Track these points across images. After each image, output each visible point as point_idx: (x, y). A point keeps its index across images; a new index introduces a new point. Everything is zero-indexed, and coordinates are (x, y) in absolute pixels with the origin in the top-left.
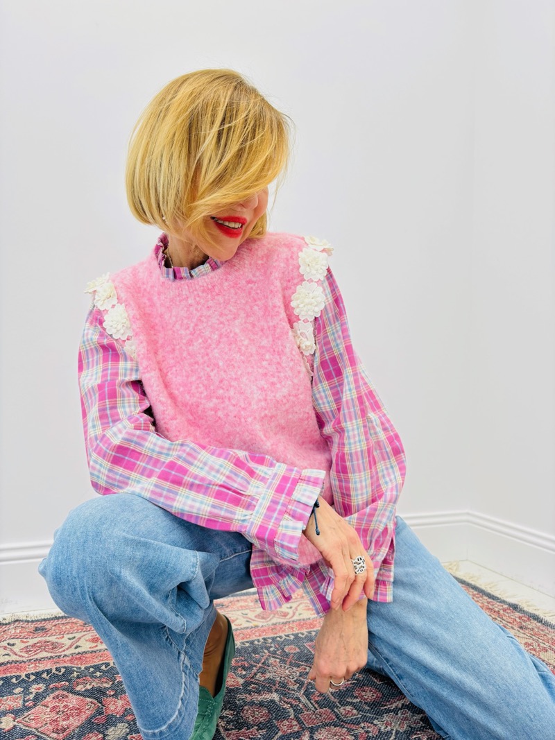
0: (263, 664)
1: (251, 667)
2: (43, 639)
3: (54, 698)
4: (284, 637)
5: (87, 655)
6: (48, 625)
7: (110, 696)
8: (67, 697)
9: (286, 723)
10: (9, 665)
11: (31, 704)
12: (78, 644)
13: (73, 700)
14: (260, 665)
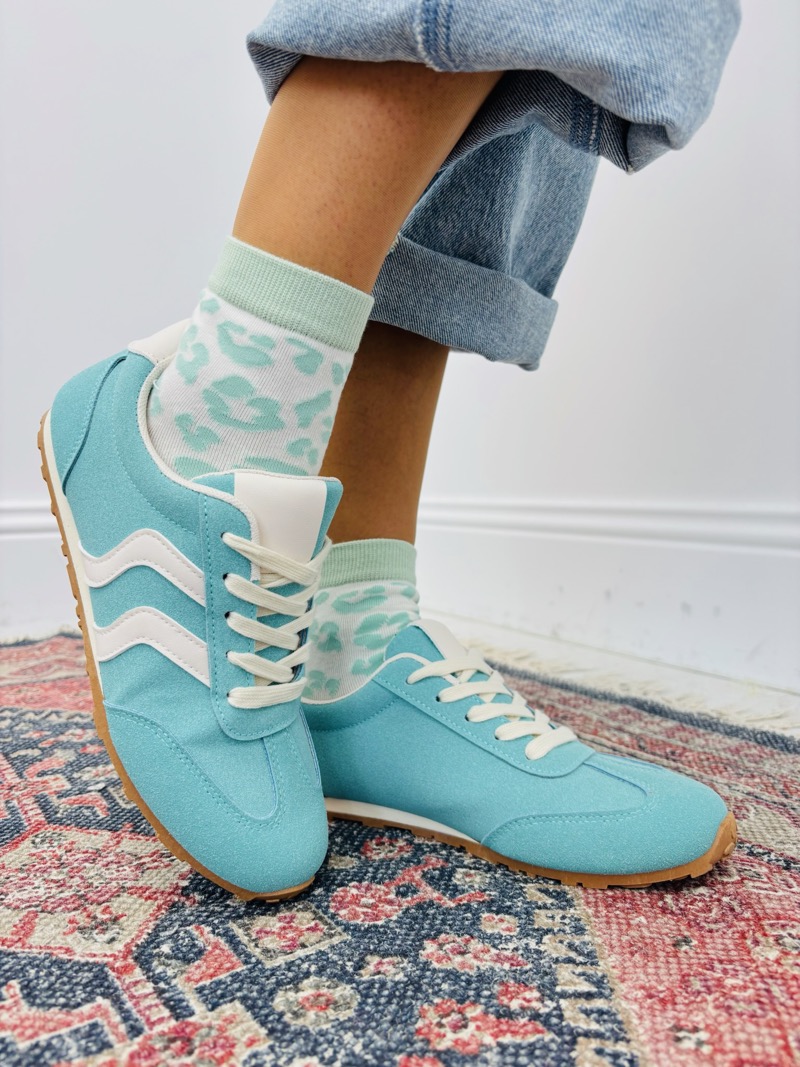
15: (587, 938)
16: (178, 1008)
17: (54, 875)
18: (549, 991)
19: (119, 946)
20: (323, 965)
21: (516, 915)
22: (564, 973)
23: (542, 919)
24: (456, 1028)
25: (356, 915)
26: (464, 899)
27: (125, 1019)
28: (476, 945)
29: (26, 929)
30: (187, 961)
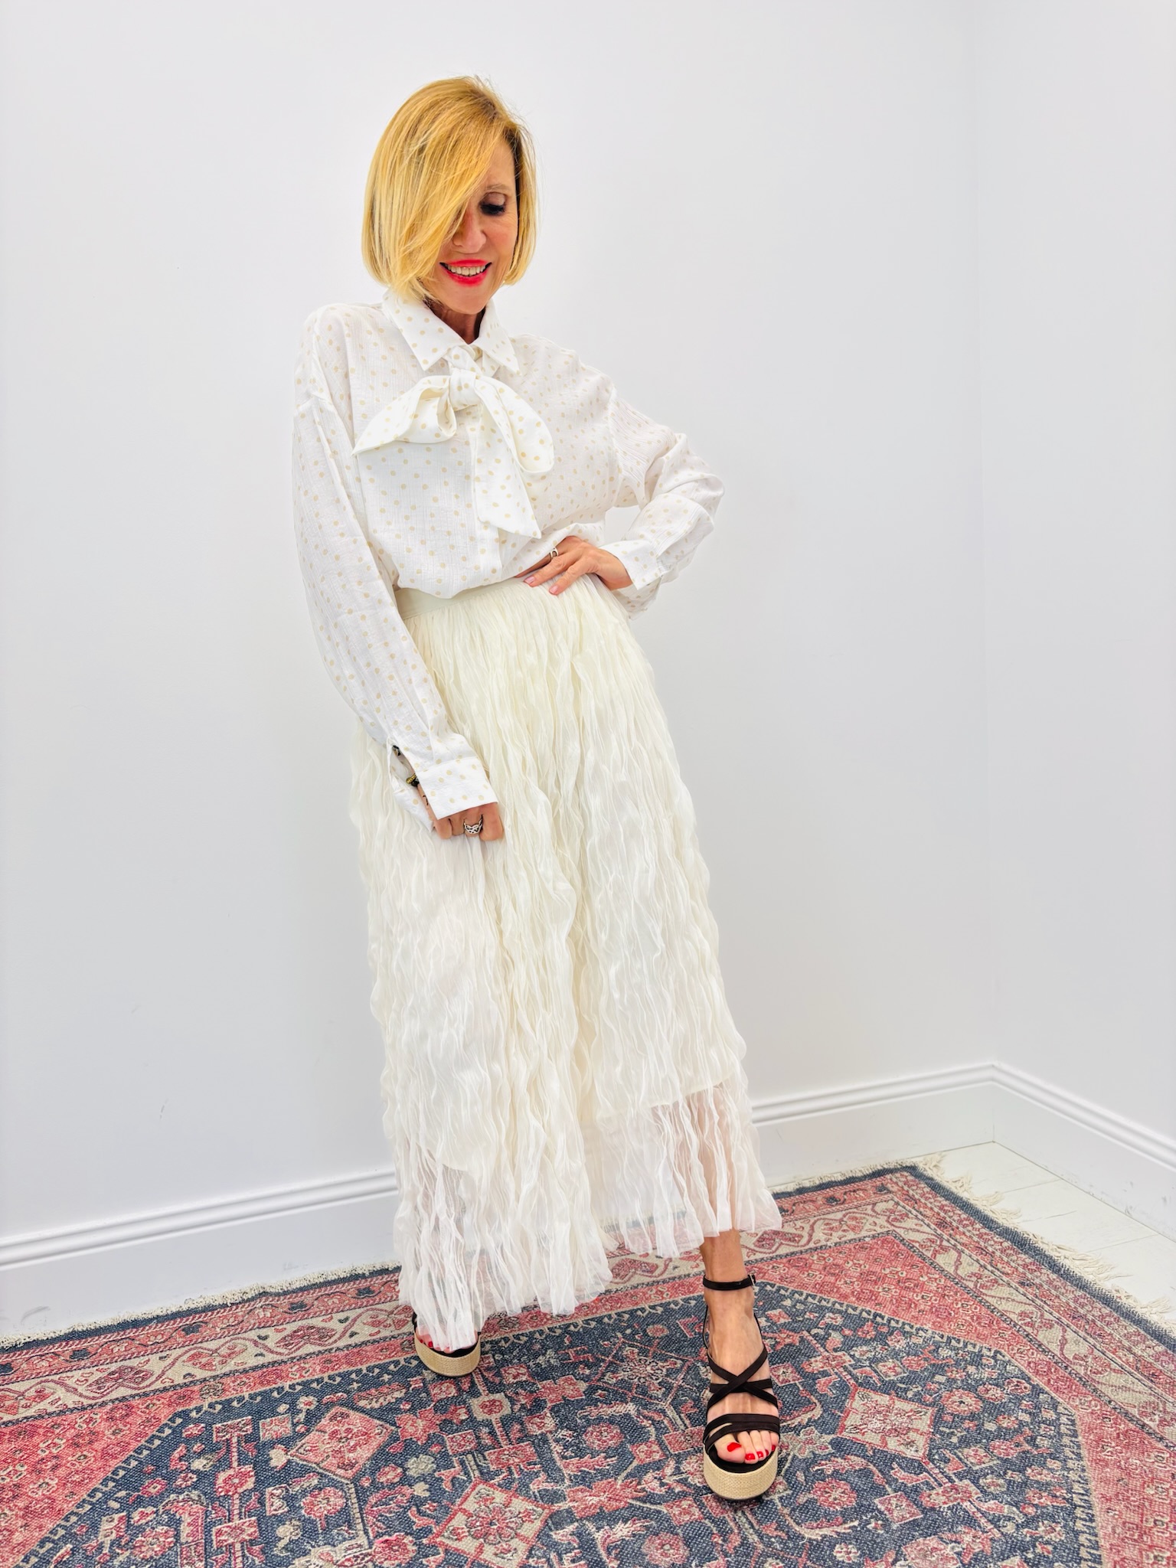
0: (614, 1357)
1: (598, 1362)
2: (304, 1323)
3: (331, 1420)
4: (648, 1310)
5: (369, 1348)
6: (307, 1299)
7: (406, 1411)
8: (348, 1416)
9: (644, 1447)
10: (265, 1370)
11: (303, 1430)
12: (353, 1329)
13: (356, 1420)
14: (610, 1358)
15: (1086, 1474)
16: (950, 1480)
18: (1070, 1491)
19: (921, 1454)
20: (993, 1472)
21: (1060, 1461)
22: (1077, 1488)
23: (1070, 1464)
24: (1039, 1499)
26: (1040, 1450)
27: (936, 1481)
28: (1045, 1472)
29: (884, 1442)
30: (946, 1462)
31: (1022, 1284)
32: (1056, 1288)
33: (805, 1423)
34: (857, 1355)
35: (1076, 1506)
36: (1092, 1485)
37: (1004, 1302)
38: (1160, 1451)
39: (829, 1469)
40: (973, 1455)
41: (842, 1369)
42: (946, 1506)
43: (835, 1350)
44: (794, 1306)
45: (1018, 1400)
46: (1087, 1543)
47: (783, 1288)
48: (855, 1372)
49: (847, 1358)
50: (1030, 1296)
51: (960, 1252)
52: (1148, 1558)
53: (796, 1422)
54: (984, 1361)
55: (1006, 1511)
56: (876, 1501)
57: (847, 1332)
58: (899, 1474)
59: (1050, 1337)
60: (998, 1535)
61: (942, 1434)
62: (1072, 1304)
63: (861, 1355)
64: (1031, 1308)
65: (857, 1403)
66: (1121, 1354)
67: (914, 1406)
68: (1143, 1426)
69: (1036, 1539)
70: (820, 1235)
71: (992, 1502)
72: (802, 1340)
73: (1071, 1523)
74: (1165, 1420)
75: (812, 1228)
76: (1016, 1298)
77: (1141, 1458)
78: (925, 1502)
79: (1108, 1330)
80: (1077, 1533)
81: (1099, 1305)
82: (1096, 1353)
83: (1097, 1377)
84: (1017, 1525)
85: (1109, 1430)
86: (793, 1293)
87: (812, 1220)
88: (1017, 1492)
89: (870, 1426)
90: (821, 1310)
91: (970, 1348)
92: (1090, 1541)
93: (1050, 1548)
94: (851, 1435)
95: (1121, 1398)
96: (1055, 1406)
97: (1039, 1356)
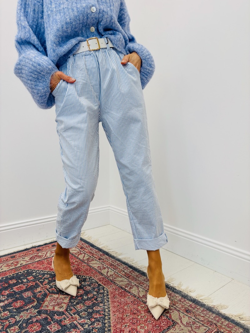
15: (109, 306)
16: (71, 315)
17: (54, 301)
18: (105, 312)
19: (64, 309)
20: (84, 310)
22: (107, 310)
23: (106, 304)
24: (96, 316)
25: (87, 305)
26: (98, 302)
27: (67, 317)
28: (99, 307)
29: (54, 308)
30: (71, 311)
31: (99, 259)
32: (107, 259)
33: (30, 307)
34: (51, 285)
35: (106, 316)
36: (110, 309)
37: (94, 264)
38: (129, 296)
39: (35, 320)
40: (80, 307)
41: (46, 290)
42: (69, 324)
43: (45, 285)
44: (36, 275)
45: (94, 289)
46: (108, 326)
47: (34, 270)
48: (49, 290)
49: (49, 286)
50: (101, 262)
51: (85, 254)
52: (123, 326)
53: (28, 308)
54: (87, 280)
55: (86, 321)
56: (48, 327)
57: (50, 279)
58: (56, 317)
59: (104, 272)
60: (82, 329)
61: (71, 302)
62: (111, 262)
63: (53, 284)
64: (101, 265)
65: (48, 299)
66: (122, 273)
67: (65, 296)
68: (126, 290)
69: (93, 328)
70: (48, 255)
71: (82, 319)
72: (36, 283)
73: (104, 321)
74: (131, 287)
75: (47, 253)
76: (97, 263)
77: (124, 299)
78: (63, 324)
79: (119, 267)
80: (105, 324)
81: (117, 262)
82: (116, 273)
83: (115, 279)
84: (89, 325)
85: (117, 293)
86: (36, 271)
87: (47, 251)
88: (90, 315)
89: (51, 304)
90: (44, 274)
91: (83, 277)
92: (108, 325)
93: (97, 330)
94: (44, 308)
95: (121, 284)
96: (103, 289)
97: (101, 276)
